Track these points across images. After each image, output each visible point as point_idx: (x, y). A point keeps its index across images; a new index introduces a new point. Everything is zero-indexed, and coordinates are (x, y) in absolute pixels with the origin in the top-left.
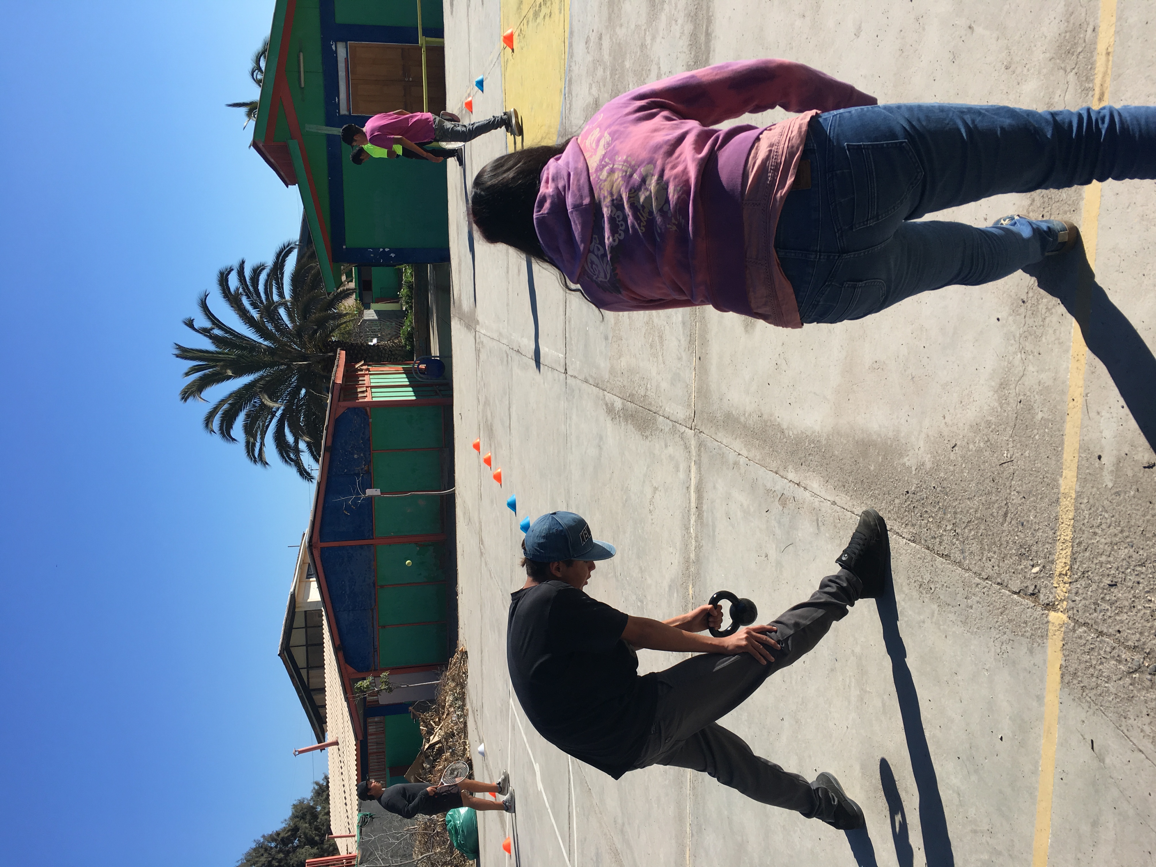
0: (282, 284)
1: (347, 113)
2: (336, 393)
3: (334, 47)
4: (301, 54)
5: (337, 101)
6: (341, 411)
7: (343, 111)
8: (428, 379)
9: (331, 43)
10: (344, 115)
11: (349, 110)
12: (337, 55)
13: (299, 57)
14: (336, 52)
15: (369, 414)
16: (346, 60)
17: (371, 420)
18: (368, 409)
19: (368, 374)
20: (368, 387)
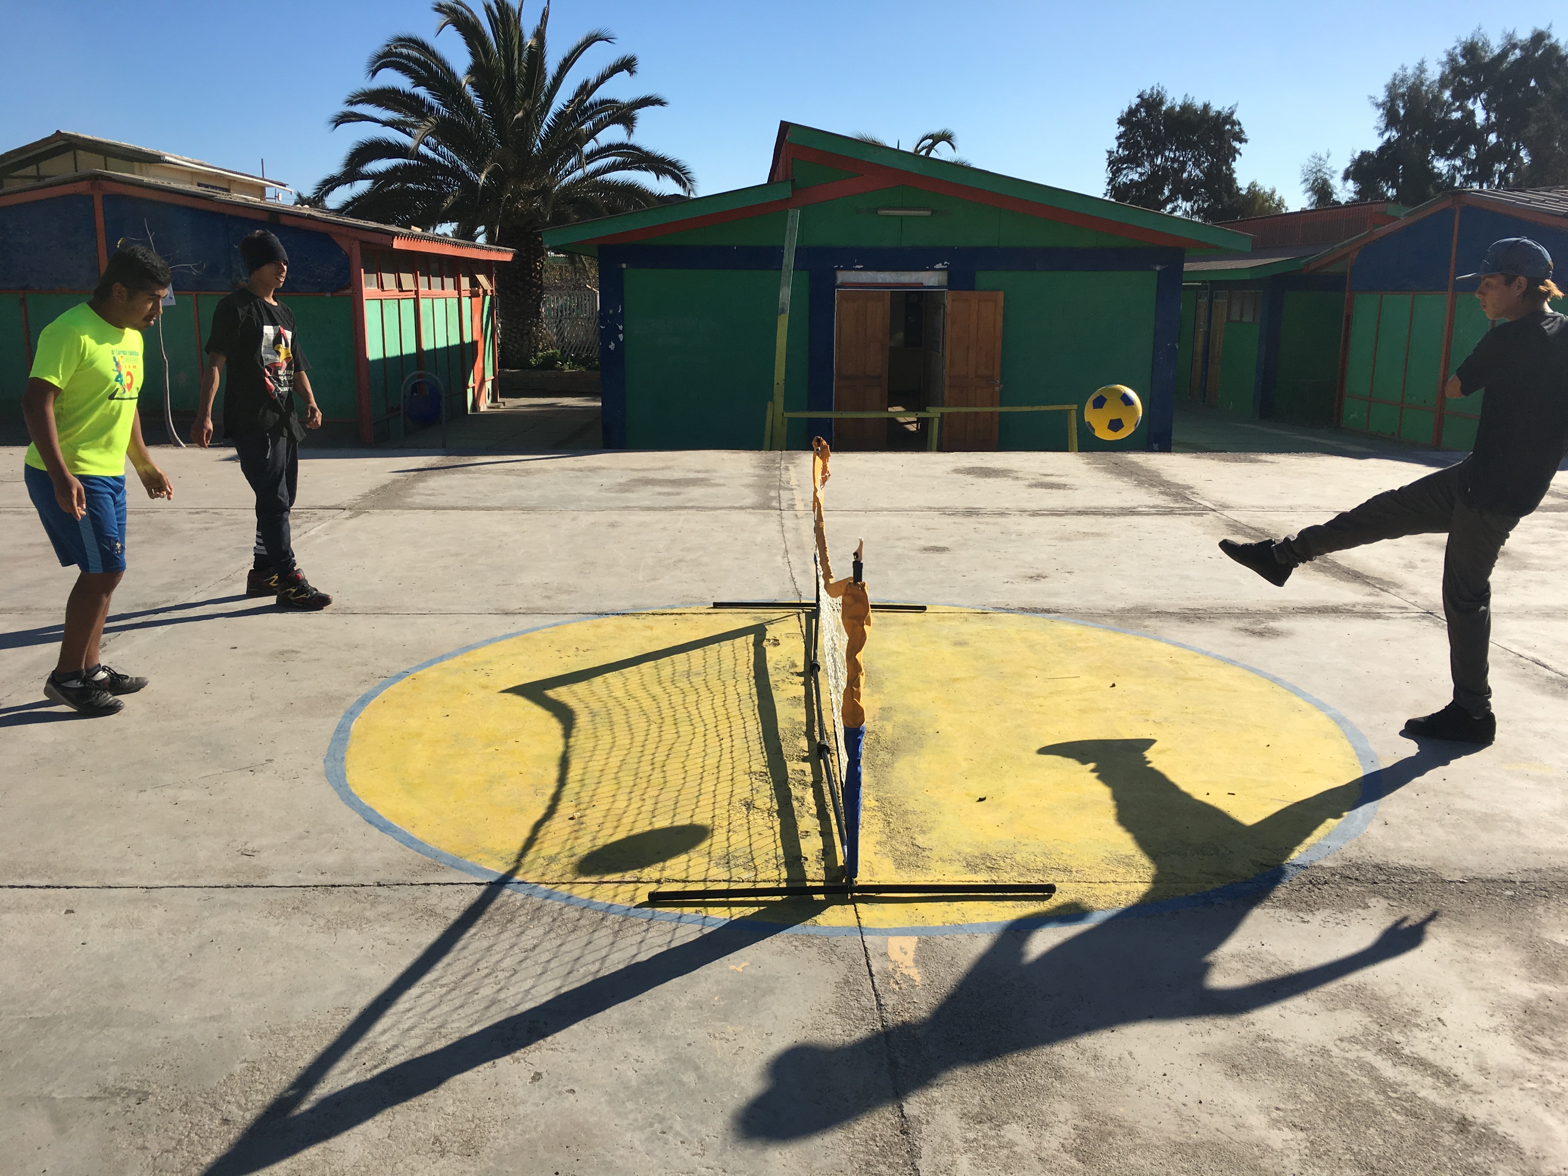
0: (629, 169)
1: (839, 281)
2: (377, 238)
3: (939, 266)
4: (928, 213)
5: (857, 267)
6: (344, 244)
7: (843, 276)
8: (405, 397)
9: (946, 263)
10: (835, 278)
11: (843, 285)
12: (928, 270)
13: (924, 209)
14: (932, 269)
15: (341, 292)
16: (921, 285)
17: (328, 295)
18: (349, 291)
19: (459, 294)
20: (417, 292)
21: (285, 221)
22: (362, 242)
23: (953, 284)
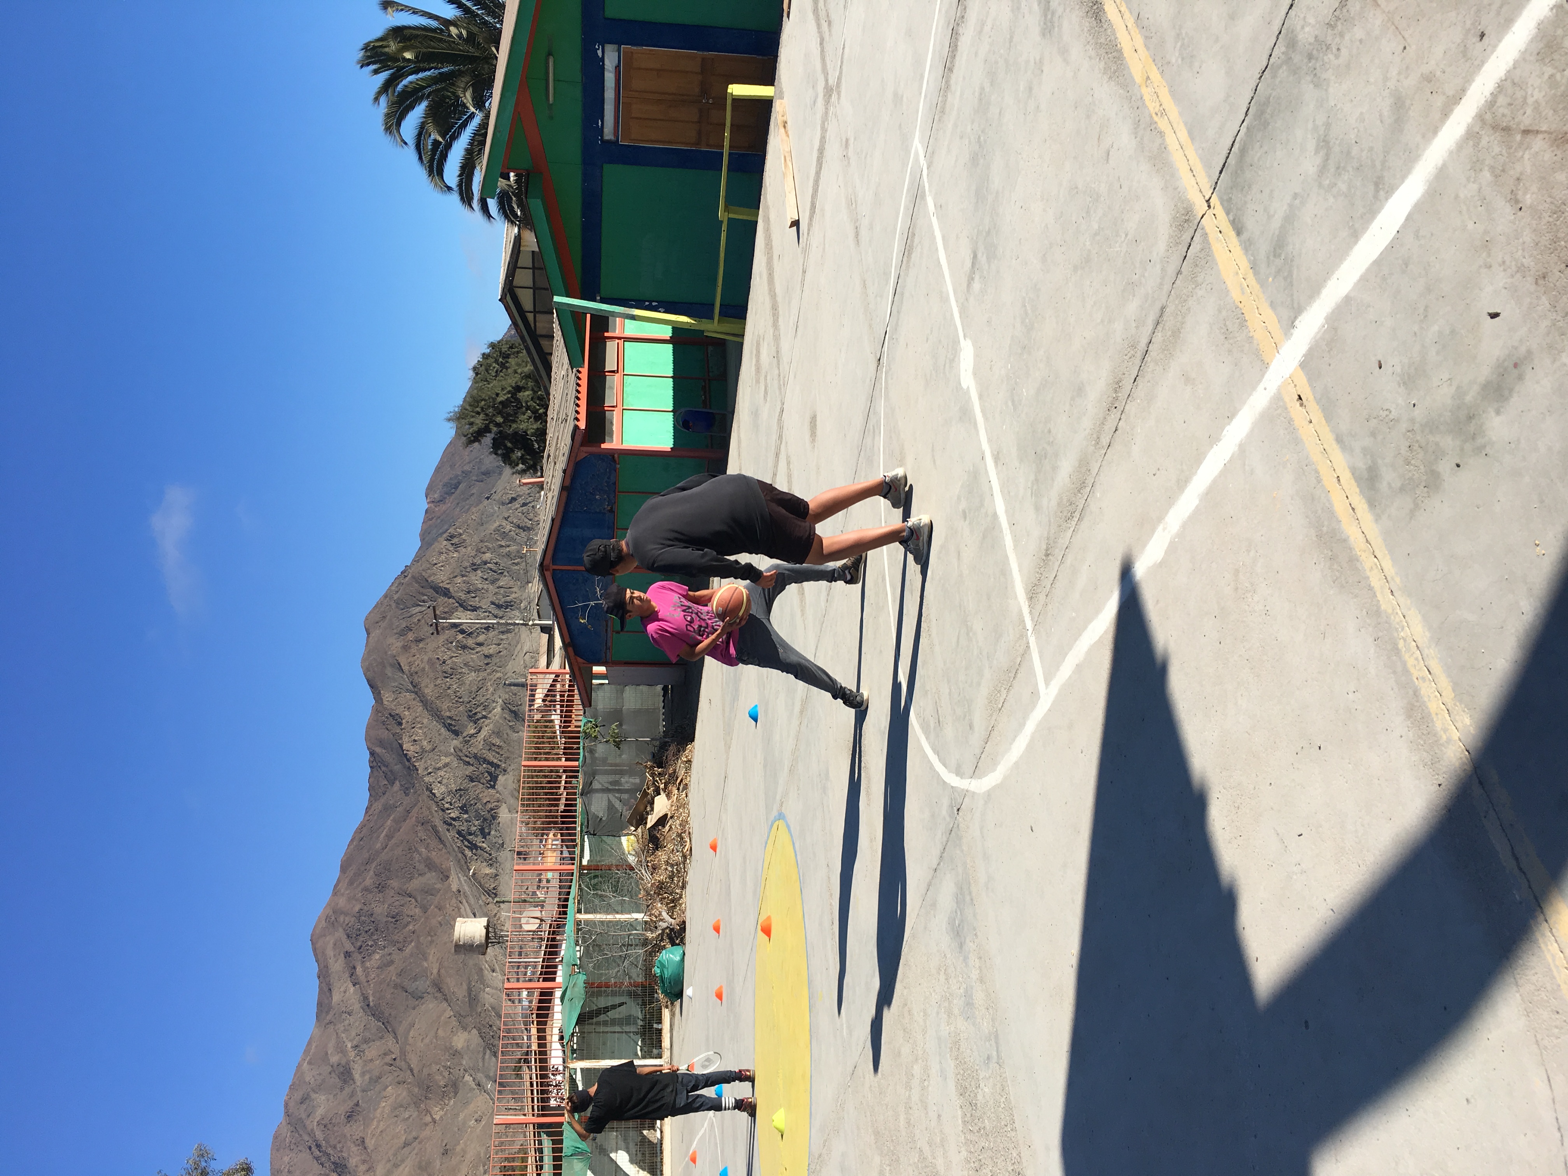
2: (578, 438)
3: (600, 53)
5: (600, 124)
6: (582, 455)
7: (608, 133)
9: (597, 47)
10: (610, 139)
11: (616, 135)
12: (603, 62)
13: (547, 63)
14: (602, 58)
15: (617, 460)
16: (618, 67)
17: (618, 466)
18: (616, 456)
21: (567, 483)
22: (582, 445)
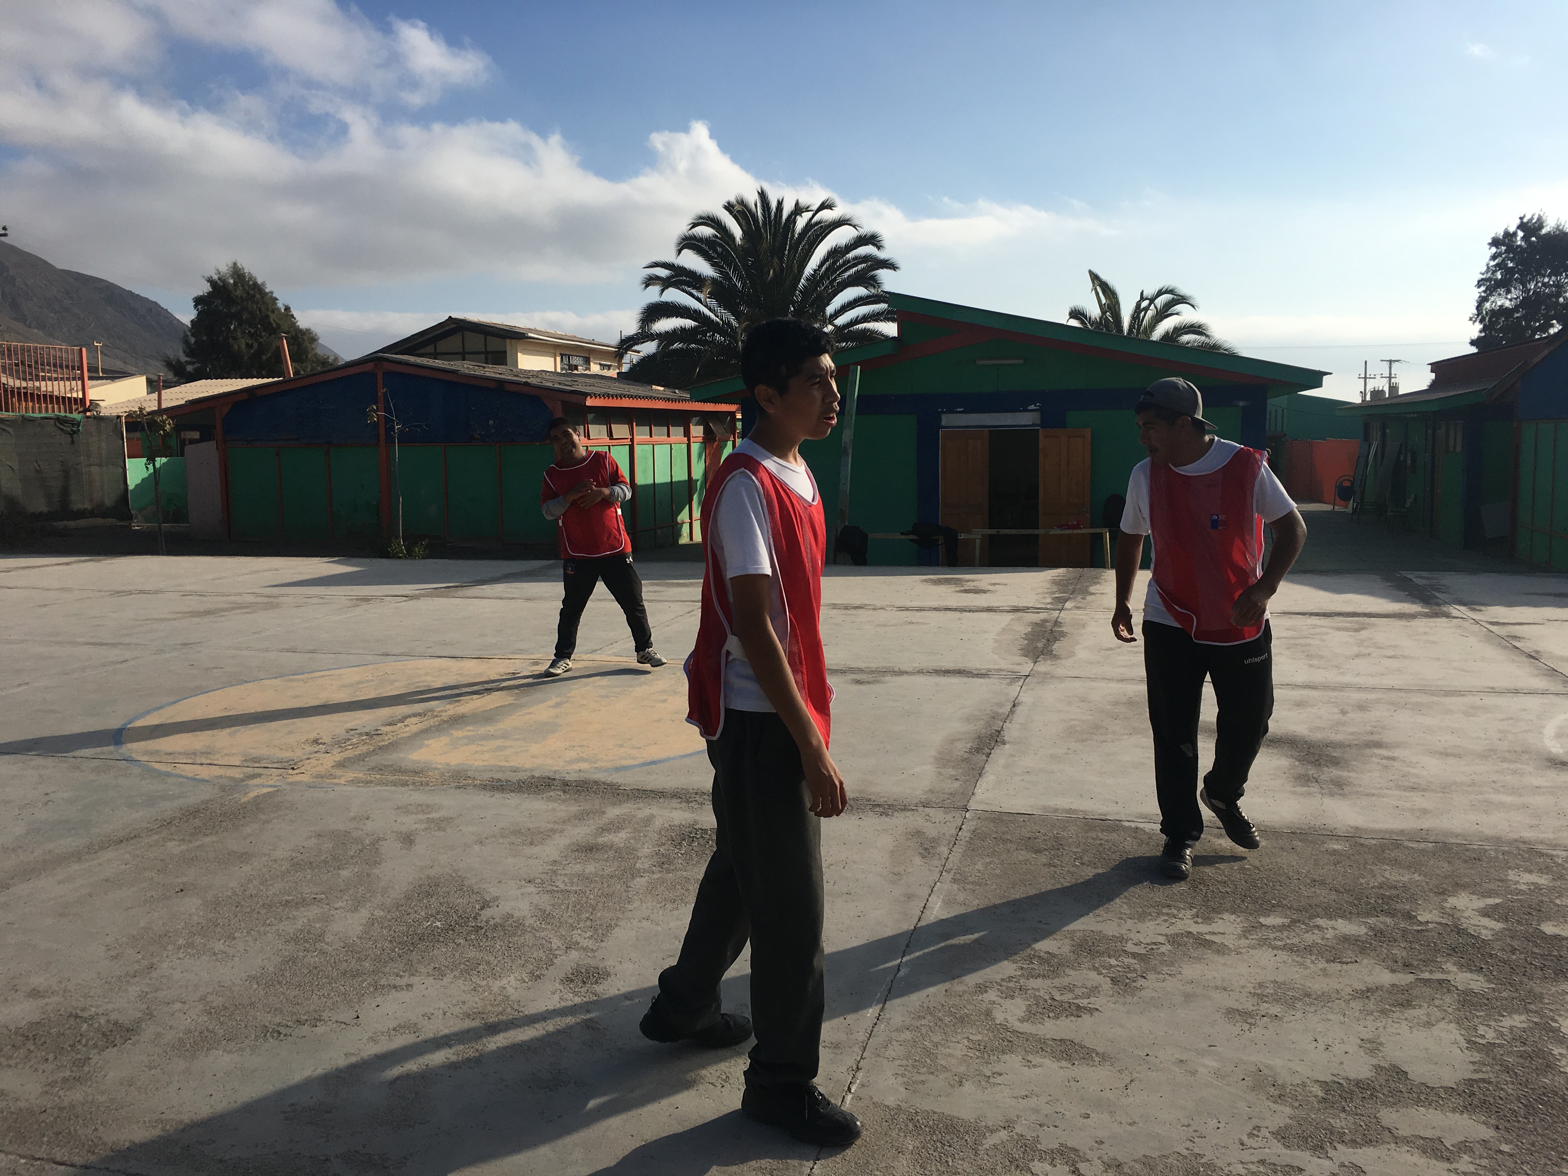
1: (943, 423)
3: (1032, 407)
4: (1021, 362)
5: (958, 410)
7: (948, 419)
9: (1038, 404)
10: (941, 420)
11: (947, 426)
12: (1021, 411)
14: (1026, 410)
16: (1016, 424)
17: (537, 444)
19: (689, 440)
20: (632, 440)
23: (1045, 423)
